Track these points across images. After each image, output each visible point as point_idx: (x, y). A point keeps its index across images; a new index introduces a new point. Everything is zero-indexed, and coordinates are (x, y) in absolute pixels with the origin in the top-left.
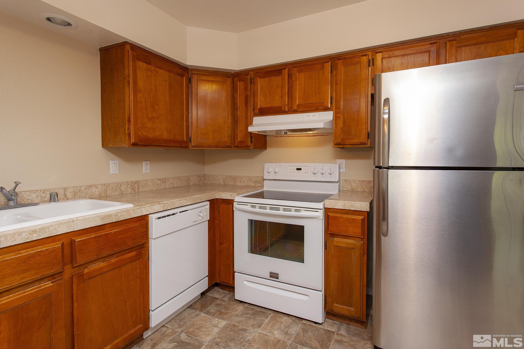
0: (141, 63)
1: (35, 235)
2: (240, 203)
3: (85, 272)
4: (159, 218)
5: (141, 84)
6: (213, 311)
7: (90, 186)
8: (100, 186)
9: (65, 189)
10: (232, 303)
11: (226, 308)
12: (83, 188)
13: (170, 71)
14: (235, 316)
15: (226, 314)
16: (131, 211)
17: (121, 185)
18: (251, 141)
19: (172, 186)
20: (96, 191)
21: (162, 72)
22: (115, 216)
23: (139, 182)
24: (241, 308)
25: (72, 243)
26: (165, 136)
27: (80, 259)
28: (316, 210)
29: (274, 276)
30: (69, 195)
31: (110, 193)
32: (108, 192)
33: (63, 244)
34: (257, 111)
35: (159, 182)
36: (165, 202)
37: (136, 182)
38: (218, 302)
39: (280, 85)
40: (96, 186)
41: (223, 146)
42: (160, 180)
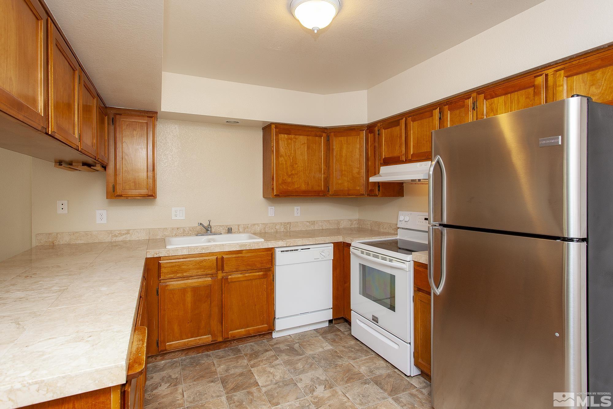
0: (283, 135)
1: (203, 250)
2: (356, 248)
3: (229, 277)
4: (282, 251)
5: (282, 150)
6: (329, 338)
7: (254, 225)
8: (261, 225)
9: (239, 226)
10: (349, 337)
11: (341, 339)
12: (249, 226)
13: (307, 136)
14: (342, 346)
15: (337, 343)
16: (260, 244)
17: (276, 225)
18: (379, 190)
19: (321, 228)
20: (258, 229)
21: (301, 137)
22: (249, 246)
23: (290, 223)
24: (353, 342)
25: (222, 258)
26: (303, 187)
27: (226, 269)
28: (405, 261)
29: (375, 320)
30: (241, 230)
31: (268, 230)
32: (266, 229)
33: (217, 258)
34: (382, 162)
35: (308, 224)
36: (288, 240)
37: (288, 223)
38: (339, 333)
39: (399, 136)
40: (258, 225)
41: (356, 194)
42: (309, 222)
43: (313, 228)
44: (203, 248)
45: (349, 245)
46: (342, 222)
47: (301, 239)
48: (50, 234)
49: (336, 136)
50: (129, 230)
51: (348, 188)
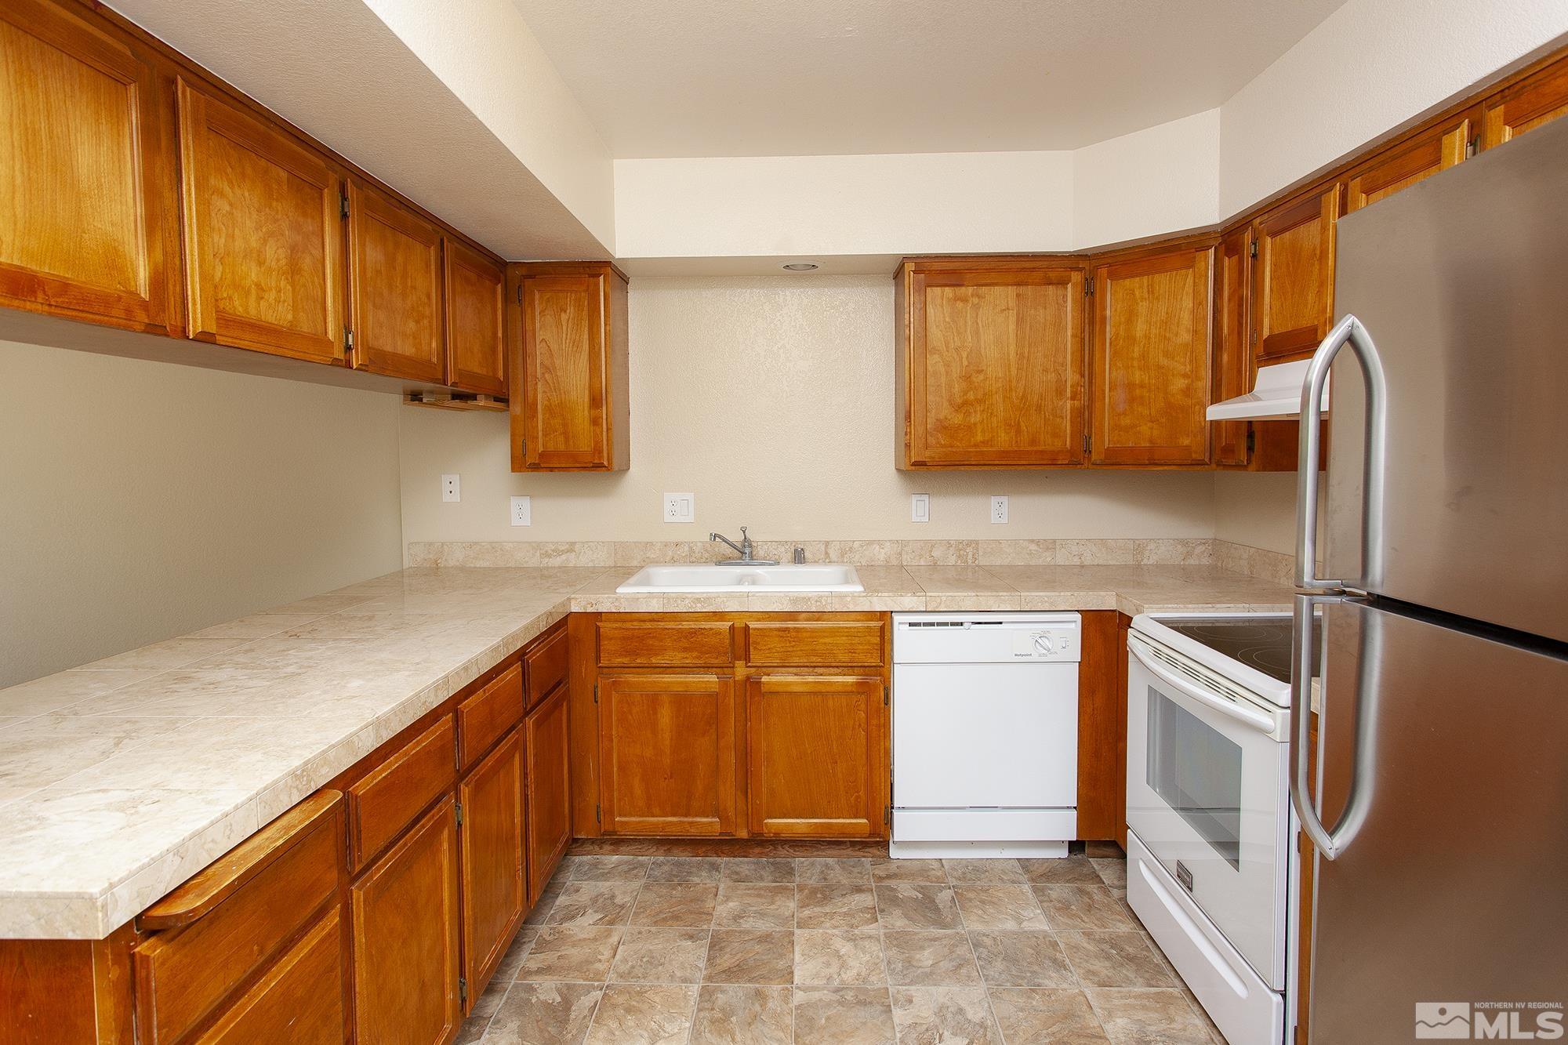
0: (938, 290)
1: (699, 605)
2: (1144, 637)
3: (763, 680)
4: (911, 624)
5: (936, 334)
6: (1054, 894)
7: (871, 543)
8: (888, 544)
9: (827, 544)
10: (1118, 908)
11: (1089, 908)
12: (856, 545)
13: (1018, 284)
14: (1083, 933)
15: (1072, 916)
16: (849, 599)
17: (933, 546)
18: (1250, 449)
19: (1076, 561)
20: (880, 554)
21: (998, 290)
22: (816, 601)
23: (977, 542)
24: (1125, 928)
25: (747, 628)
26: (1003, 440)
27: (756, 658)
28: (1271, 703)
29: (1185, 877)
30: (833, 555)
31: (909, 560)
32: (904, 557)
33: (732, 628)
34: (1262, 348)
35: (1033, 547)
36: (932, 594)
37: (969, 543)
38: (1092, 888)
40: (880, 543)
41: (1179, 462)
42: (1037, 542)
43: (1049, 559)
44: (698, 600)
45: (1125, 621)
46: (1152, 546)
47: (974, 594)
48: (431, 544)
49: (1113, 276)
50: (573, 544)
51: (1151, 441)
